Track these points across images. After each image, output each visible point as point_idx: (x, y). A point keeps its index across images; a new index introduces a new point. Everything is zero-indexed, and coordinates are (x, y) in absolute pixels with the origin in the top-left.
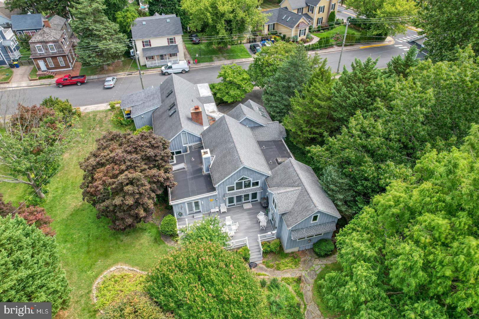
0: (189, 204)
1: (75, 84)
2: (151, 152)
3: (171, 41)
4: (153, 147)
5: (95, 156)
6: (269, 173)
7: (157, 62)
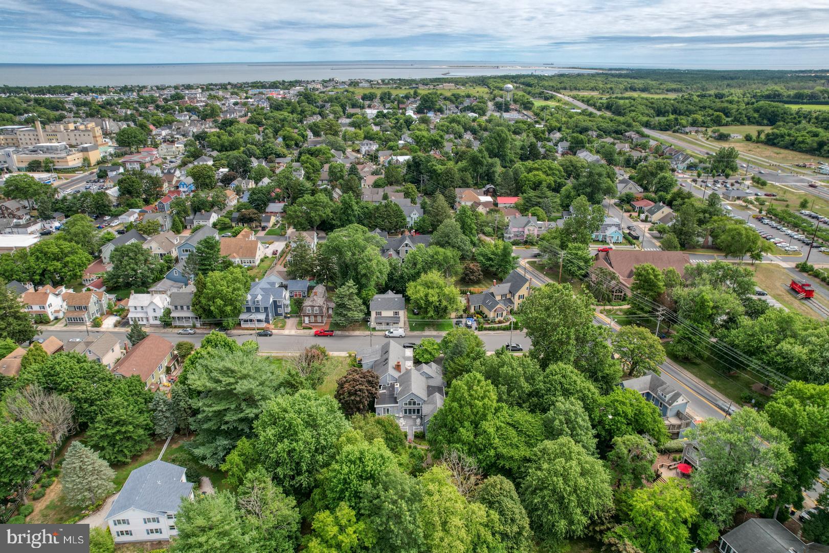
0: (384, 409)
1: (326, 336)
2: (371, 379)
3: (396, 313)
4: (372, 377)
5: (345, 377)
6: (426, 399)
7: (384, 327)
